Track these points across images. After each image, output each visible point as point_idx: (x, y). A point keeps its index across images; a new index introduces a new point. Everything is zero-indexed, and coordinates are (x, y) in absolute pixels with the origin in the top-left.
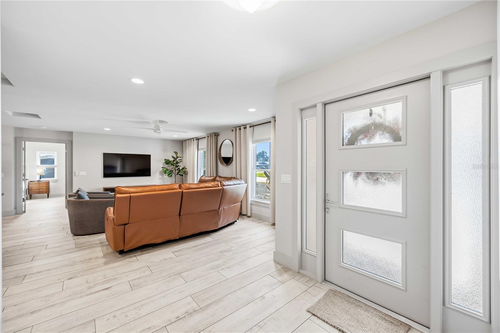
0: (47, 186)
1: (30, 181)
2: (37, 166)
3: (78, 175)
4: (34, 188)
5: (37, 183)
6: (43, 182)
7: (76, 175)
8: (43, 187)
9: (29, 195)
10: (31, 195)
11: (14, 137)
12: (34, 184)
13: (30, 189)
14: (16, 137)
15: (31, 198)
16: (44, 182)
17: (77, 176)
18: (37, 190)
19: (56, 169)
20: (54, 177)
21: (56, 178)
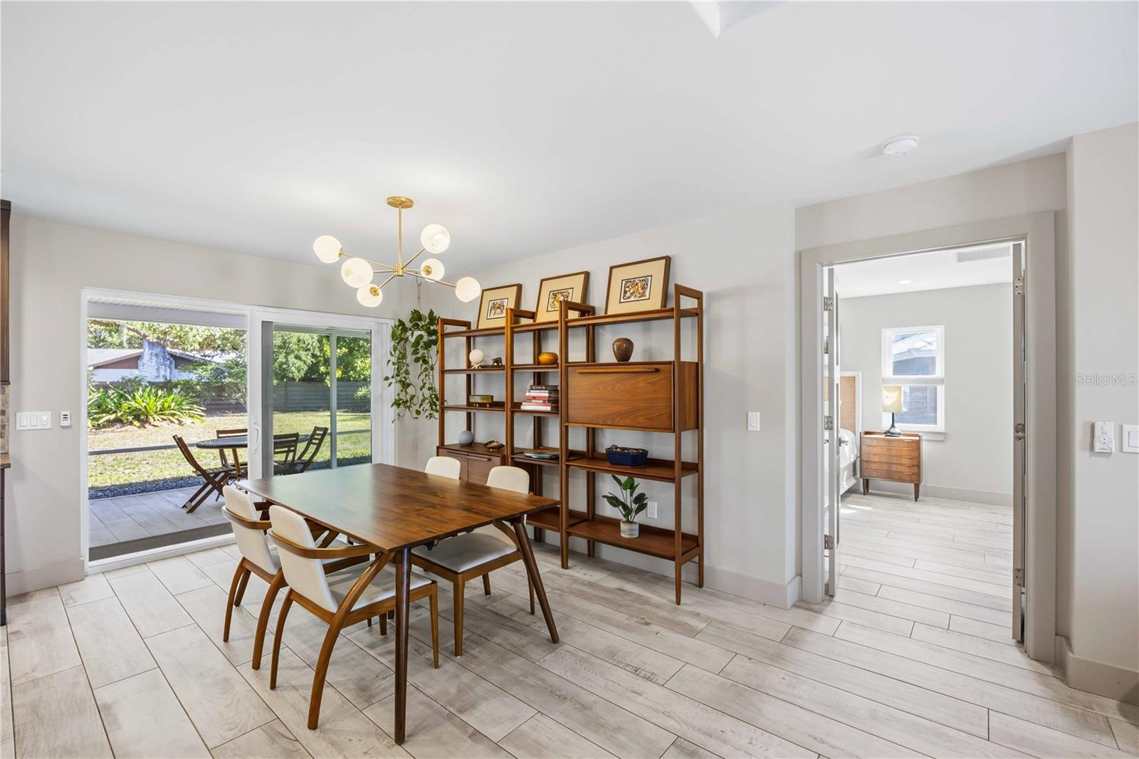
0: (914, 454)
1: (867, 433)
2: (884, 381)
3: (1114, 447)
4: (876, 459)
5: (884, 439)
6: (902, 437)
7: (1097, 448)
8: (901, 456)
9: (861, 480)
10: (867, 480)
11: (795, 253)
12: (875, 443)
13: (865, 458)
14: (800, 253)
15: (866, 491)
16: (902, 441)
17: (1109, 454)
18: (885, 467)
19: (941, 390)
20: (935, 422)
21: (940, 426)
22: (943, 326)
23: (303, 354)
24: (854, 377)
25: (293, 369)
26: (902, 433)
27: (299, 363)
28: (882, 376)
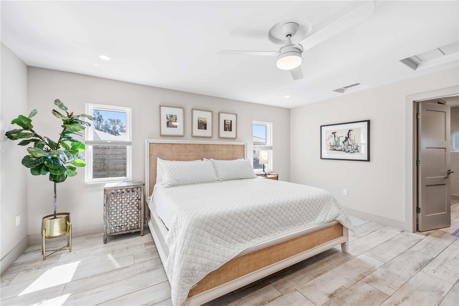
24: (244, 146)
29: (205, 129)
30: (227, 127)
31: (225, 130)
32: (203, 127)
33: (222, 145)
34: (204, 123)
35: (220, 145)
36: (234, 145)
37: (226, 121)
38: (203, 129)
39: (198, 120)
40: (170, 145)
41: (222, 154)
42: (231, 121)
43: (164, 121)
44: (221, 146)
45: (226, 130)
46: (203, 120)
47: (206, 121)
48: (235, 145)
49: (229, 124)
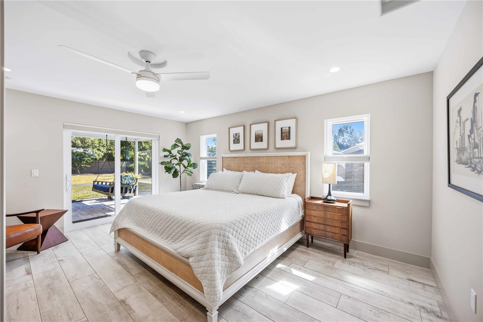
0: (345, 219)
2: (325, 159)
4: (315, 220)
5: (322, 204)
6: (336, 204)
8: (334, 220)
12: (316, 207)
16: (335, 207)
19: (367, 165)
20: (362, 191)
21: (366, 195)
22: (369, 115)
23: (102, 148)
24: (305, 156)
25: (96, 155)
26: (336, 199)
27: (98, 152)
28: (325, 154)
29: (261, 141)
30: (284, 136)
31: (282, 139)
32: (259, 140)
33: (276, 156)
34: (260, 135)
35: (274, 156)
36: (290, 156)
37: (283, 129)
38: (259, 142)
39: (255, 134)
40: (234, 158)
41: (276, 167)
42: (289, 127)
43: (232, 139)
44: (275, 158)
45: (284, 139)
46: (259, 133)
47: (262, 133)
48: (293, 156)
49: (286, 132)
